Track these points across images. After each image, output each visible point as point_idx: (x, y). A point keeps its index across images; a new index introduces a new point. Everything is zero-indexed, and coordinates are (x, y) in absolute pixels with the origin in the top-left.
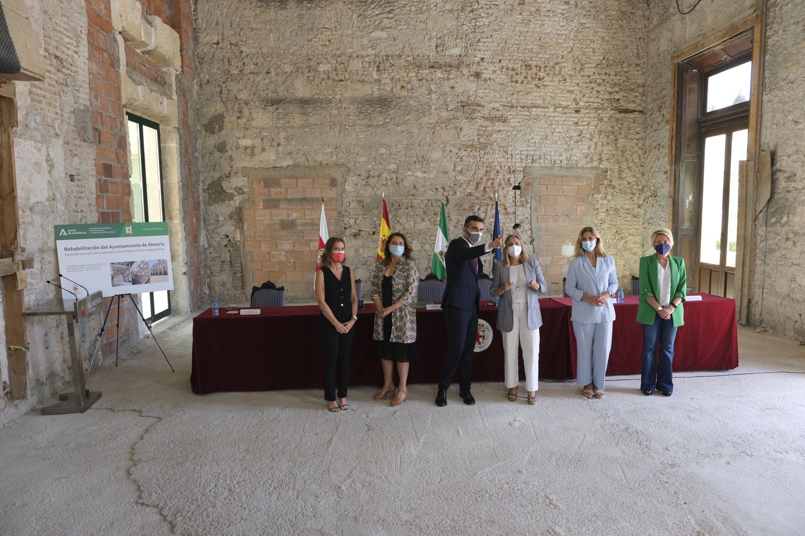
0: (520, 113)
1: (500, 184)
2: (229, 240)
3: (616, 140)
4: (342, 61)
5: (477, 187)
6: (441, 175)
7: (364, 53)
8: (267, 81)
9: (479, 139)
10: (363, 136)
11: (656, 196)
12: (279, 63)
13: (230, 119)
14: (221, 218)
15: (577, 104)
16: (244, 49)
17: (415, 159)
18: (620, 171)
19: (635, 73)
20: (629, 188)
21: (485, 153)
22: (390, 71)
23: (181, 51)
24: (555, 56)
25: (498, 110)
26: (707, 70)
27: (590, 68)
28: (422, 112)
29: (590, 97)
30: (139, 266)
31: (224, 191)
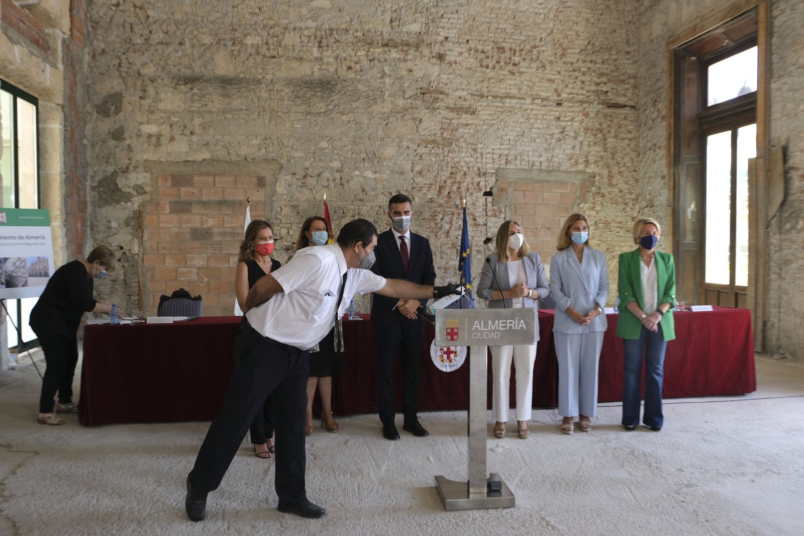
0: (491, 104)
1: (468, 189)
2: (124, 253)
3: (605, 139)
4: (275, 34)
5: (440, 192)
6: (396, 176)
7: (303, 25)
8: (180, 53)
9: (442, 134)
10: (299, 126)
11: (653, 206)
12: (195, 32)
13: (130, 99)
14: (114, 224)
15: (559, 95)
16: (151, 13)
17: (364, 156)
18: (611, 177)
19: (626, 62)
20: (621, 197)
21: (449, 151)
22: (334, 48)
23: (71, 10)
24: (531, 38)
25: (465, 100)
26: (708, 57)
27: (574, 53)
28: (373, 99)
29: (573, 88)
30: (14, 264)
31: (119, 190)
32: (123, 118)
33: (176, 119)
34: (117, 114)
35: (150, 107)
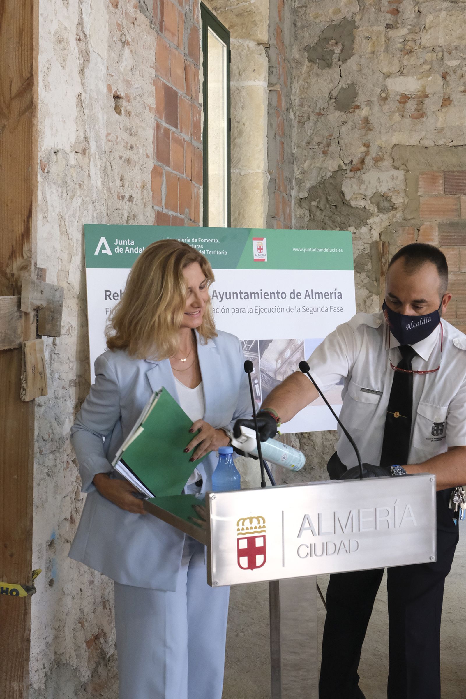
30: (280, 353)
31: (345, 203)
32: (355, 68)
33: (454, 63)
34: (345, 61)
35: (404, 42)
